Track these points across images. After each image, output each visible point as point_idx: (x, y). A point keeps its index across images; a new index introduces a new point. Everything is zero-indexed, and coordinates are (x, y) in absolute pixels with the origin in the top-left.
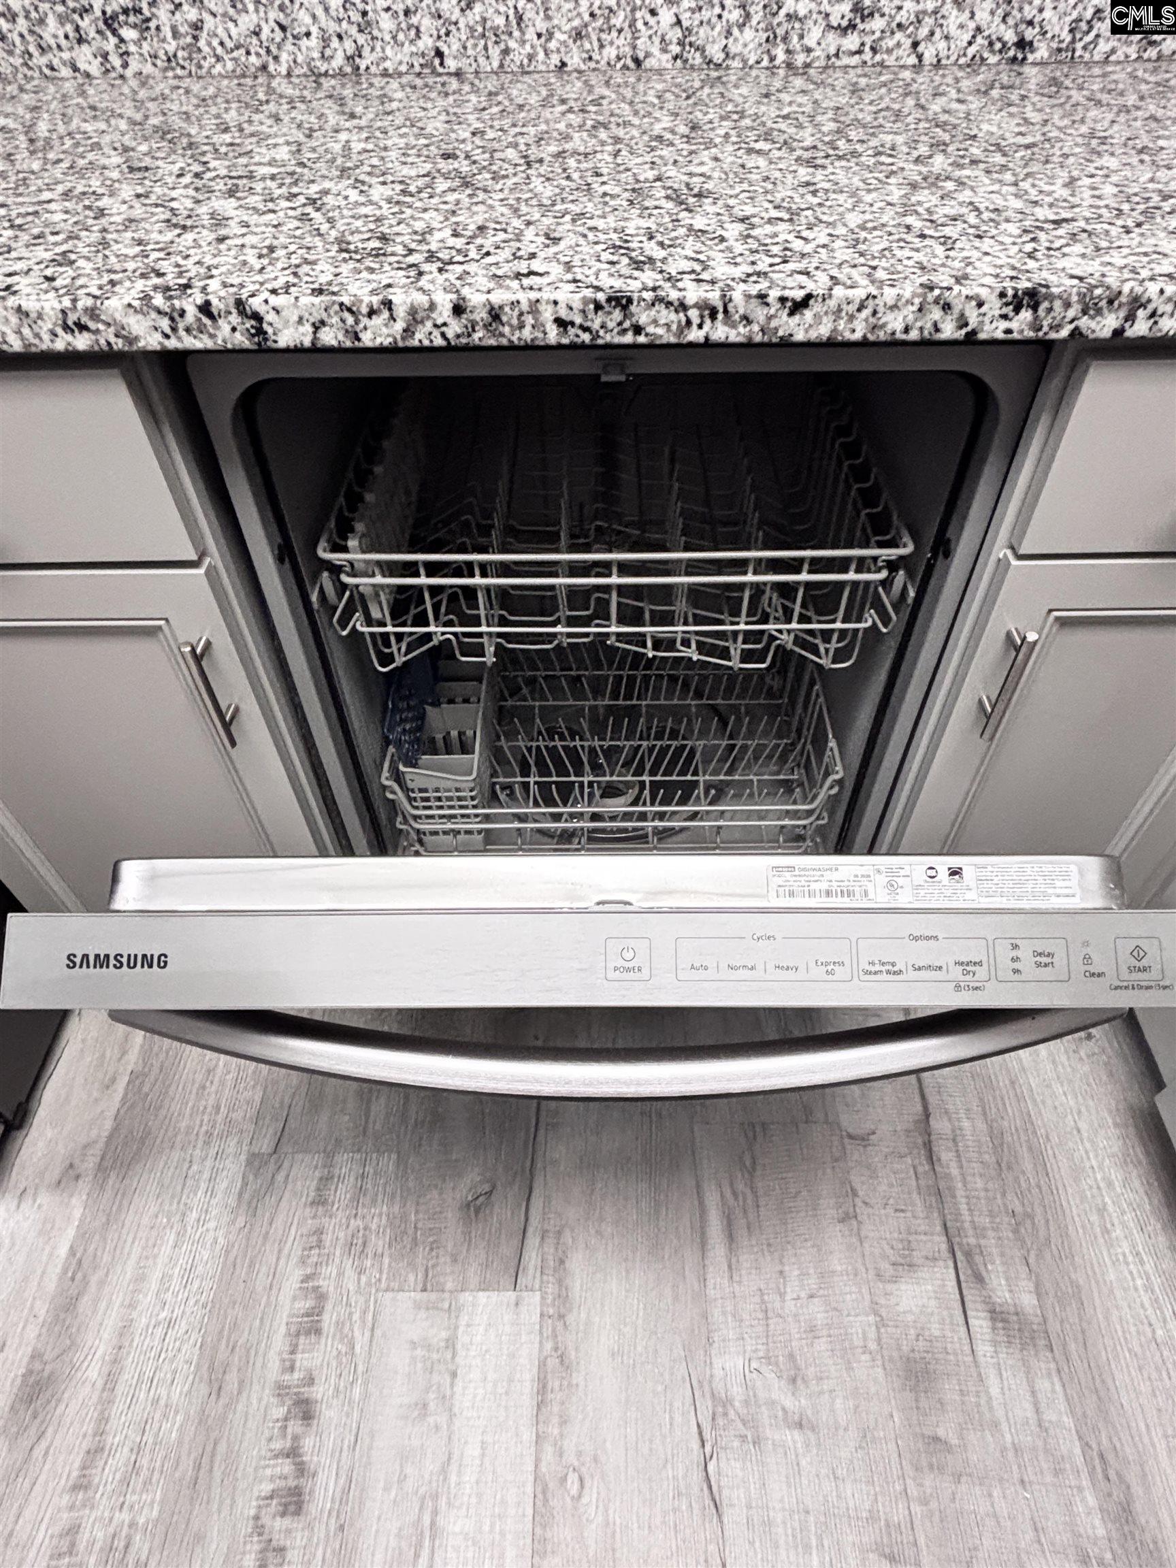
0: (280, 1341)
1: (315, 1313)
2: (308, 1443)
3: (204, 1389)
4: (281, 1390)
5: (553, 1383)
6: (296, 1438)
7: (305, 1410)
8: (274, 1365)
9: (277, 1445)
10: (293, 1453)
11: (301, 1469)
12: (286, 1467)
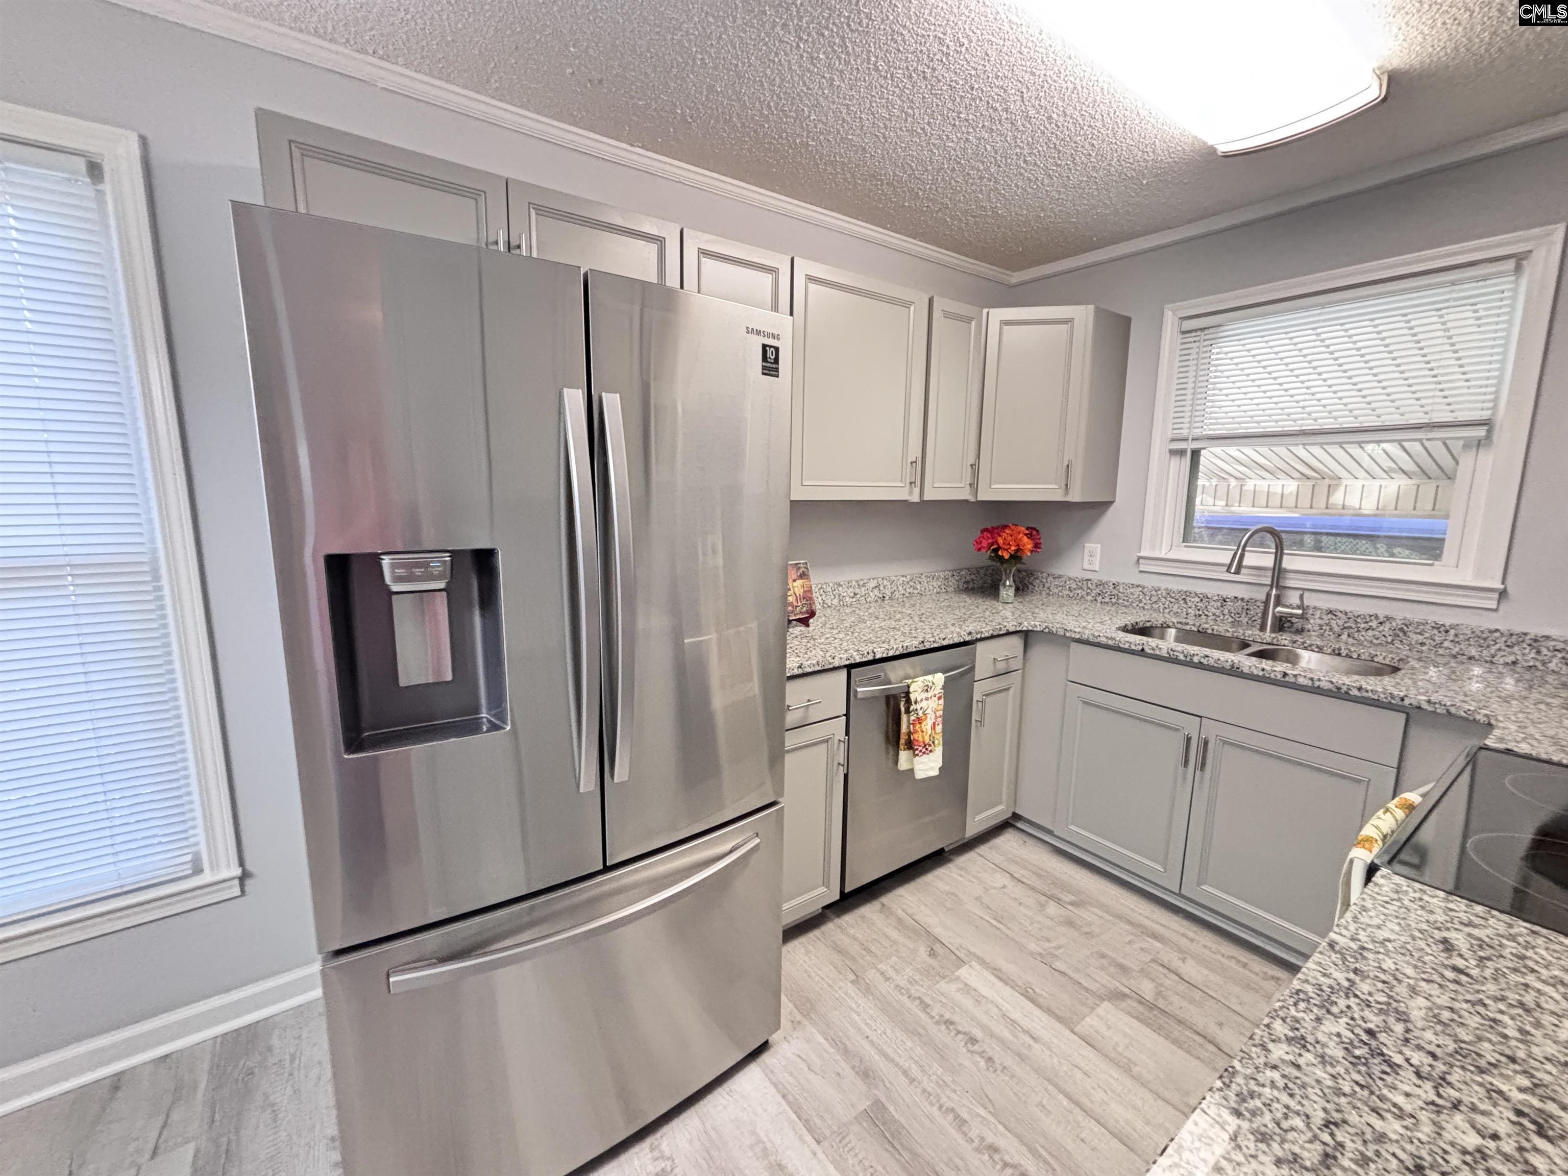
0: (923, 1015)
1: (922, 1002)
2: (960, 1028)
3: (916, 1038)
4: (937, 1023)
5: (1001, 975)
6: (955, 1029)
7: (949, 1023)
8: (930, 1021)
9: (952, 1034)
10: (959, 1032)
11: (965, 1033)
12: (961, 1036)
